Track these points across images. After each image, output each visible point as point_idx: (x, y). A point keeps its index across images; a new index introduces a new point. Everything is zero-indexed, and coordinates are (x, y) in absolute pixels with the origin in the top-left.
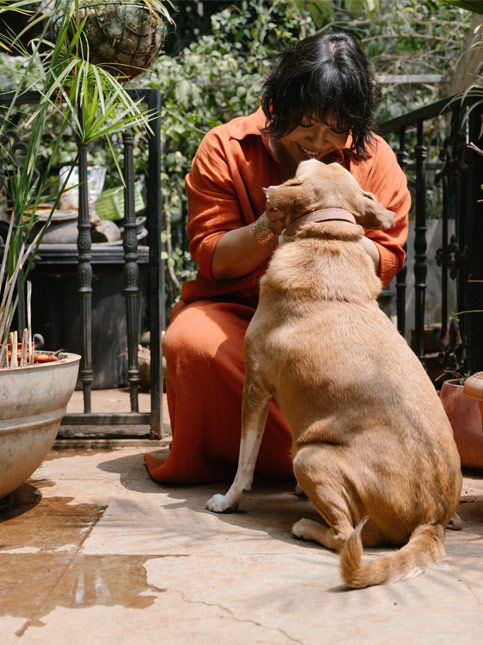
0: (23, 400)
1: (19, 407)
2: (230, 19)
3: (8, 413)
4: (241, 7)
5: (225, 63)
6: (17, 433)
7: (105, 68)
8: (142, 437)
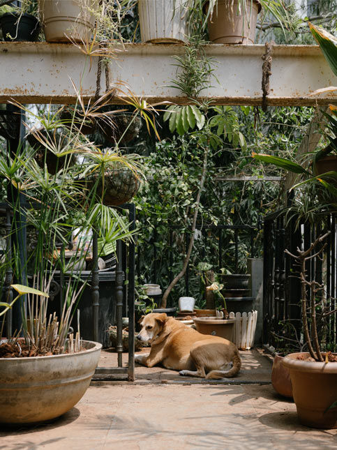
0: (79, 368)
1: (77, 371)
2: (165, 145)
3: (72, 374)
4: (172, 139)
5: (163, 171)
6: (75, 383)
7: (112, 207)
8: (123, 380)
